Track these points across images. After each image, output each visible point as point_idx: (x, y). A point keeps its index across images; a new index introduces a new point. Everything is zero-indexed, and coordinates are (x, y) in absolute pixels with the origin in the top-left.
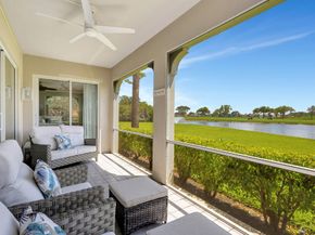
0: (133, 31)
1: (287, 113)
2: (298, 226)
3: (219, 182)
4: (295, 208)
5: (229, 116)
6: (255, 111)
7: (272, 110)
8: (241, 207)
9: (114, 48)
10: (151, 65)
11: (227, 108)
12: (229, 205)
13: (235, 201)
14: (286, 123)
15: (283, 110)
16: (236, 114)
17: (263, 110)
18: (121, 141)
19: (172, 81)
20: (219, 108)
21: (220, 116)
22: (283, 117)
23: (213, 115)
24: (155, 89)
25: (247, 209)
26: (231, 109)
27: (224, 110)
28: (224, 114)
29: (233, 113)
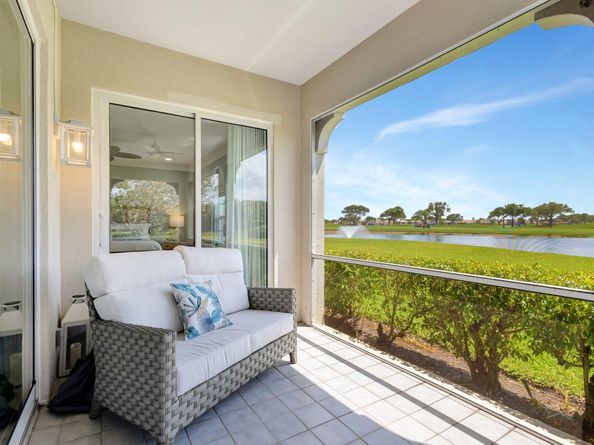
5: (442, 223)
6: (497, 212)
7: (527, 211)
11: (440, 209)
15: (553, 208)
16: (454, 218)
17: (511, 210)
20: (425, 208)
22: (551, 223)
23: (409, 222)
26: (448, 210)
27: (434, 211)
28: (434, 219)
29: (449, 218)
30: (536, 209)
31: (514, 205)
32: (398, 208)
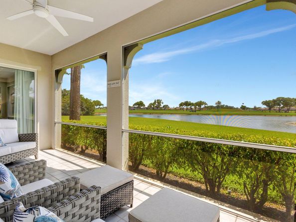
0: (91, 20)
1: (203, 106)
2: (226, 188)
3: (169, 163)
4: (225, 174)
5: (161, 109)
6: (181, 105)
7: (193, 104)
8: (186, 181)
9: (65, 34)
10: (104, 57)
11: (159, 102)
12: (177, 182)
13: (181, 177)
14: (203, 114)
15: (200, 104)
16: (166, 107)
17: (187, 104)
18: (64, 135)
19: (126, 74)
20: (153, 102)
21: (153, 109)
22: (200, 109)
23: (147, 108)
24: (108, 80)
25: (191, 182)
26: (163, 103)
27: (157, 104)
28: (157, 107)
29: (164, 106)
30: (196, 103)
31: (187, 102)
32: (141, 102)
